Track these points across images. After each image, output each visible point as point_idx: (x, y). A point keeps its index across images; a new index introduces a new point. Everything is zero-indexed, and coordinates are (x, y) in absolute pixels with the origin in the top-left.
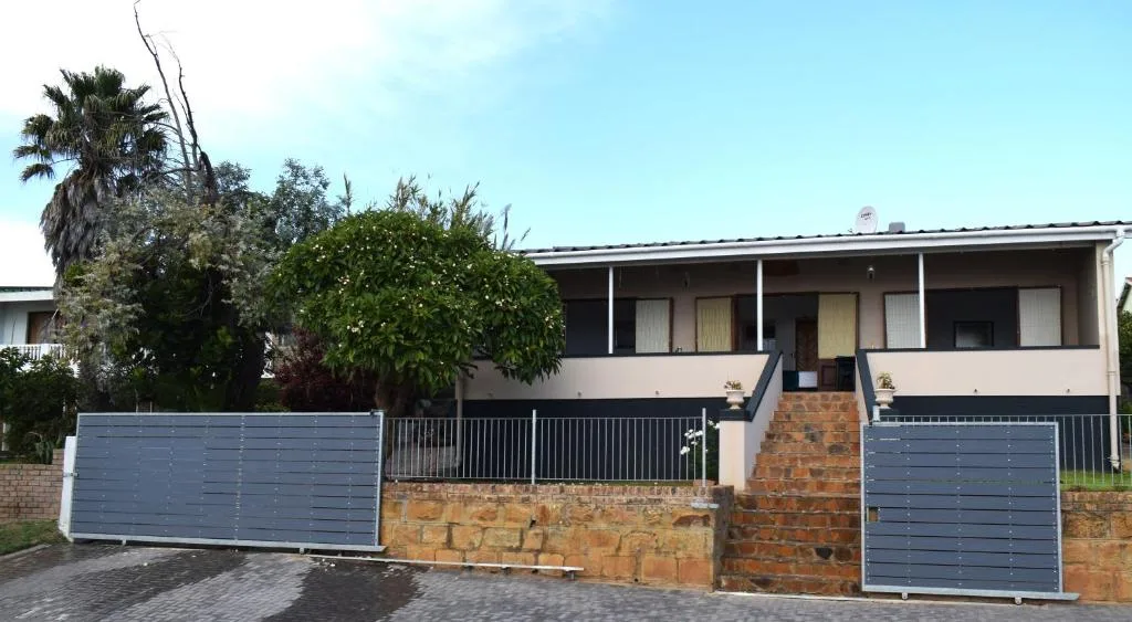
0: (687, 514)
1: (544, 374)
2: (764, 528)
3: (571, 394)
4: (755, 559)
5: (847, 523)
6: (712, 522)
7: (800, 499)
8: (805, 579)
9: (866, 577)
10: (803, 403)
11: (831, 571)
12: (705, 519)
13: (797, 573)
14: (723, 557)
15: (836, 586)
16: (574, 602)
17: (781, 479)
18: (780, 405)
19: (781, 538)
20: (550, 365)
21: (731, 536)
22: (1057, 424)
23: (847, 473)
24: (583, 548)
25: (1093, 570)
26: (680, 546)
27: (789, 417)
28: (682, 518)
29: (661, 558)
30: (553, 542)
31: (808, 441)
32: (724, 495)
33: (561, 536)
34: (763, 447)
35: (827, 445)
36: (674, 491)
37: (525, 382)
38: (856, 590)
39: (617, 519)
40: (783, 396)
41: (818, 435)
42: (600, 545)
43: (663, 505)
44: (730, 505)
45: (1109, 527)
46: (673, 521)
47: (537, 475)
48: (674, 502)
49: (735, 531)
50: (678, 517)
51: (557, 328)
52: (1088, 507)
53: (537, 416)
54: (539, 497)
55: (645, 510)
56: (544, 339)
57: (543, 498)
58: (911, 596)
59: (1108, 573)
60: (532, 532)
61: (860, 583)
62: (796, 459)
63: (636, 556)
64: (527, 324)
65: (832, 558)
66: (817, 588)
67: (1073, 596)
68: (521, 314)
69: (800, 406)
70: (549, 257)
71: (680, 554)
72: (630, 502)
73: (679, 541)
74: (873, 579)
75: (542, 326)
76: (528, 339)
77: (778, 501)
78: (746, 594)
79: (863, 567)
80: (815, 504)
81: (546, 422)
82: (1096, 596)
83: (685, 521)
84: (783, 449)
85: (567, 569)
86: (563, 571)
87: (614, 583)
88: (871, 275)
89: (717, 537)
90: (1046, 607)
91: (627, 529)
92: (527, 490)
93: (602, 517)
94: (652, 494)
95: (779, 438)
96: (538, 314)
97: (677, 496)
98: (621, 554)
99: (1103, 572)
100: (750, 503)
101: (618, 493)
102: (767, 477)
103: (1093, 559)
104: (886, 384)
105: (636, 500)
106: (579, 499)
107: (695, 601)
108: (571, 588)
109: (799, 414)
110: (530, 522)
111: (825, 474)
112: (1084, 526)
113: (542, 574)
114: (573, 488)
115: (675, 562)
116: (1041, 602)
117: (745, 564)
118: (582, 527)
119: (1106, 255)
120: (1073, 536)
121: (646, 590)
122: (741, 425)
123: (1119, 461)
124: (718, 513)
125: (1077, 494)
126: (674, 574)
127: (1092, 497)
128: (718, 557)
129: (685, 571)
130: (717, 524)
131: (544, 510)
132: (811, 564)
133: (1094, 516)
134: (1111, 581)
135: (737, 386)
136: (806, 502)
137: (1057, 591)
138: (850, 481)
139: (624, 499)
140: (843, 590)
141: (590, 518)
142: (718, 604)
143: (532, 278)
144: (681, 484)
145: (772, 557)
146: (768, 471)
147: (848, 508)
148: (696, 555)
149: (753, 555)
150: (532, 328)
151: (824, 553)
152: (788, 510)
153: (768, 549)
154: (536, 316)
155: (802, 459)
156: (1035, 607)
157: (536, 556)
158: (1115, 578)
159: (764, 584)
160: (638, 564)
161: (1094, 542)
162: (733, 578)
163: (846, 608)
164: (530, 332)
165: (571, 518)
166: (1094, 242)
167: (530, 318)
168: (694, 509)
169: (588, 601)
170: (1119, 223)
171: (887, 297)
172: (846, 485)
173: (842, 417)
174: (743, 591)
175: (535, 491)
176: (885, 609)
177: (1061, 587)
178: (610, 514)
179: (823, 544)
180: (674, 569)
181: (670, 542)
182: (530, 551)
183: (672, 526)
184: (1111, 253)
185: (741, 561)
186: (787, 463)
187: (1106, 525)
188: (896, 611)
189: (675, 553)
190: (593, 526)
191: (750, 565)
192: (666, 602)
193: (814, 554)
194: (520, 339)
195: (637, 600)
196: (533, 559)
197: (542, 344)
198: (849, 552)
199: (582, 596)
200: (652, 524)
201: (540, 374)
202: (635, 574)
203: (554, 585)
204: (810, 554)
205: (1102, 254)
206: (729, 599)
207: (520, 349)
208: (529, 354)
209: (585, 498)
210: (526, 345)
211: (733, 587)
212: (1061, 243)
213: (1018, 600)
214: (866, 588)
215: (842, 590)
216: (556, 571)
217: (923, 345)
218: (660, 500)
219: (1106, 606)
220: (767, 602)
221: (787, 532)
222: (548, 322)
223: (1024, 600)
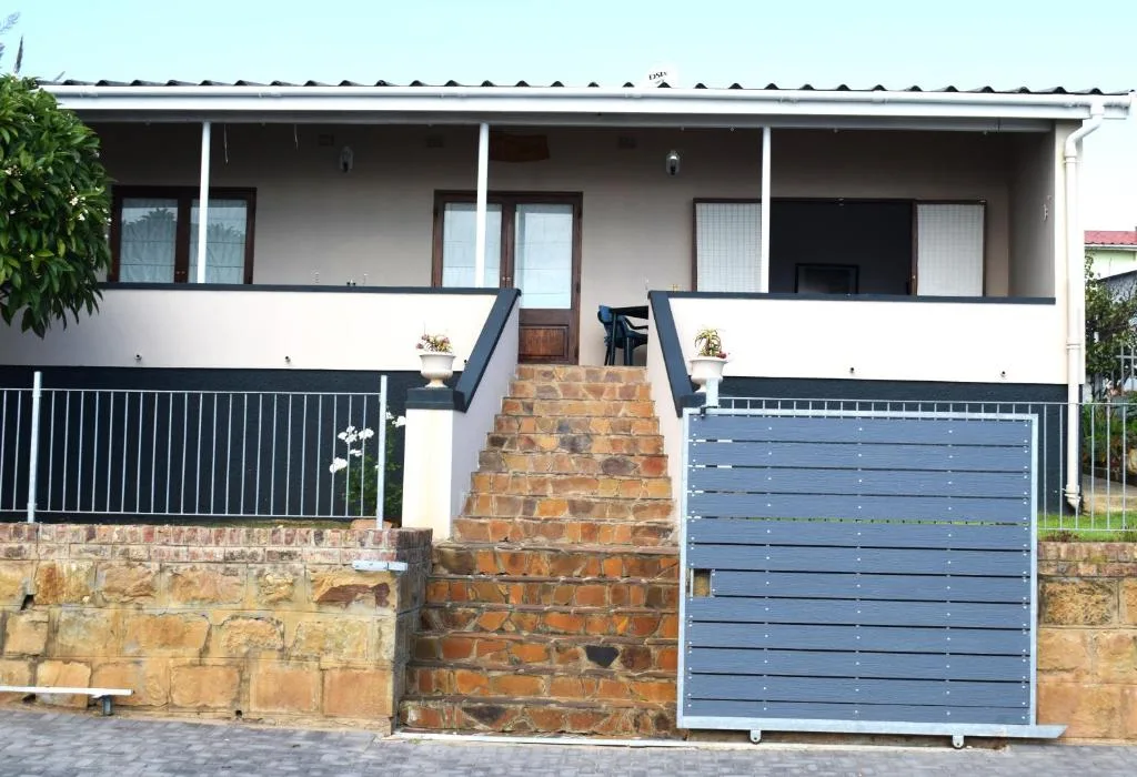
0: (344, 582)
1: (68, 312)
2: (490, 609)
3: (121, 357)
4: (474, 668)
5: (643, 600)
6: (394, 599)
7: (556, 555)
8: (569, 705)
9: (686, 699)
10: (555, 384)
11: (615, 689)
12: (380, 593)
13: (552, 693)
14: (411, 665)
15: (627, 716)
16: (106, 762)
17: (518, 520)
18: (514, 387)
19: (520, 626)
20: (78, 293)
21: (425, 624)
22: (1035, 418)
23: (637, 510)
24: (130, 651)
25: (1088, 683)
26: (329, 645)
27: (529, 408)
28: (334, 590)
29: (288, 669)
30: (68, 638)
31: (565, 452)
32: (415, 546)
33: (87, 626)
34: (485, 461)
35: (599, 458)
36: (319, 537)
37: (31, 330)
38: (665, 725)
39: (202, 593)
40: (520, 372)
41: (582, 443)
42: (164, 645)
43: (297, 565)
44: (425, 566)
45: (1117, 607)
46: (317, 597)
47: (41, 502)
48: (318, 558)
49: (435, 616)
50: (325, 588)
51: (92, 220)
52: (1083, 569)
53: (44, 384)
54: (42, 549)
55: (260, 574)
56: (67, 240)
57: (50, 551)
58: (767, 735)
59: (1115, 689)
60: (24, 619)
61: (674, 713)
62: (543, 483)
63: (240, 666)
64: (32, 206)
65: (616, 664)
66: (590, 721)
67: (1052, 731)
68: (19, 186)
69: (552, 390)
70: (86, 96)
71: (329, 661)
72: (230, 558)
73: (327, 636)
74: (697, 704)
75: (63, 213)
76: (35, 238)
77: (514, 559)
78: (455, 738)
79: (681, 682)
80: (584, 565)
81: (61, 396)
82: (1092, 730)
83: (339, 596)
84: (520, 464)
85: (97, 693)
86: (89, 696)
87: (195, 720)
88: (673, 169)
89: (400, 626)
90: (1007, 752)
91: (220, 614)
92: (18, 533)
93: (171, 588)
94: (274, 542)
95: (512, 444)
96: (57, 191)
97: (326, 546)
98: (208, 661)
99: (1106, 688)
100: (463, 562)
101: (207, 541)
102: (492, 514)
103: (1087, 663)
104: (712, 349)
105: (242, 555)
106: (125, 553)
107: (358, 755)
108: (103, 732)
109: (547, 403)
110: (20, 598)
111: (596, 511)
112: (1074, 603)
113: (44, 704)
114: (115, 531)
115: (316, 675)
116: (997, 742)
117: (454, 679)
118: (131, 609)
119: (1071, 149)
120: (1053, 621)
121: (260, 732)
122: (446, 416)
123: (1080, 495)
124: (404, 581)
125: (1064, 547)
126: (316, 700)
127: (1089, 551)
128: (403, 666)
129: (335, 694)
130: (402, 603)
131: (52, 576)
132: (580, 676)
133: (1092, 586)
134: (1117, 704)
135: (439, 345)
136: (565, 560)
137: (1026, 723)
138: (642, 523)
139: (219, 552)
140: (638, 726)
141: (147, 590)
142: (403, 760)
143: (46, 122)
144: (332, 523)
145: (504, 664)
146: (495, 505)
147: (644, 571)
148: (359, 662)
149: (467, 660)
150: (41, 216)
151: (601, 655)
152: (532, 576)
153: (497, 650)
154: (51, 194)
155: (557, 484)
156: (989, 753)
157: (33, 668)
158: (1124, 697)
159: (490, 715)
160: (244, 681)
161: (1090, 634)
162: (431, 705)
163: (652, 762)
164: (37, 225)
165: (109, 590)
166: (1053, 123)
167: (37, 196)
168: (360, 572)
169: (137, 759)
170: (1096, 92)
171: (699, 207)
172: (636, 530)
173: (623, 411)
174: (451, 730)
175: (33, 537)
176: (723, 762)
177: (1033, 718)
178: (190, 583)
179: (598, 638)
180: (315, 690)
181: (310, 637)
182: (21, 656)
183: (314, 607)
184: (1079, 143)
185: (445, 671)
186: (527, 490)
187: (1112, 600)
188: (744, 767)
189: (318, 659)
190: (152, 607)
191: (463, 680)
192: (299, 756)
193: (584, 658)
194: (17, 237)
195: (239, 755)
196: (27, 674)
197: (62, 249)
198: (647, 654)
199: (126, 748)
200: (275, 602)
201: (60, 313)
202: (237, 700)
203: (68, 727)
204: (576, 657)
205: (1064, 143)
206: (425, 748)
207: (17, 257)
208: (35, 267)
209: (138, 550)
210: (28, 250)
211: (429, 724)
212: (999, 121)
213: (958, 740)
214: (684, 722)
215: (636, 724)
216: (74, 696)
217: (765, 289)
218: (290, 555)
219: (1110, 749)
220: (499, 751)
221: (531, 617)
222: (77, 208)
223: (969, 740)
